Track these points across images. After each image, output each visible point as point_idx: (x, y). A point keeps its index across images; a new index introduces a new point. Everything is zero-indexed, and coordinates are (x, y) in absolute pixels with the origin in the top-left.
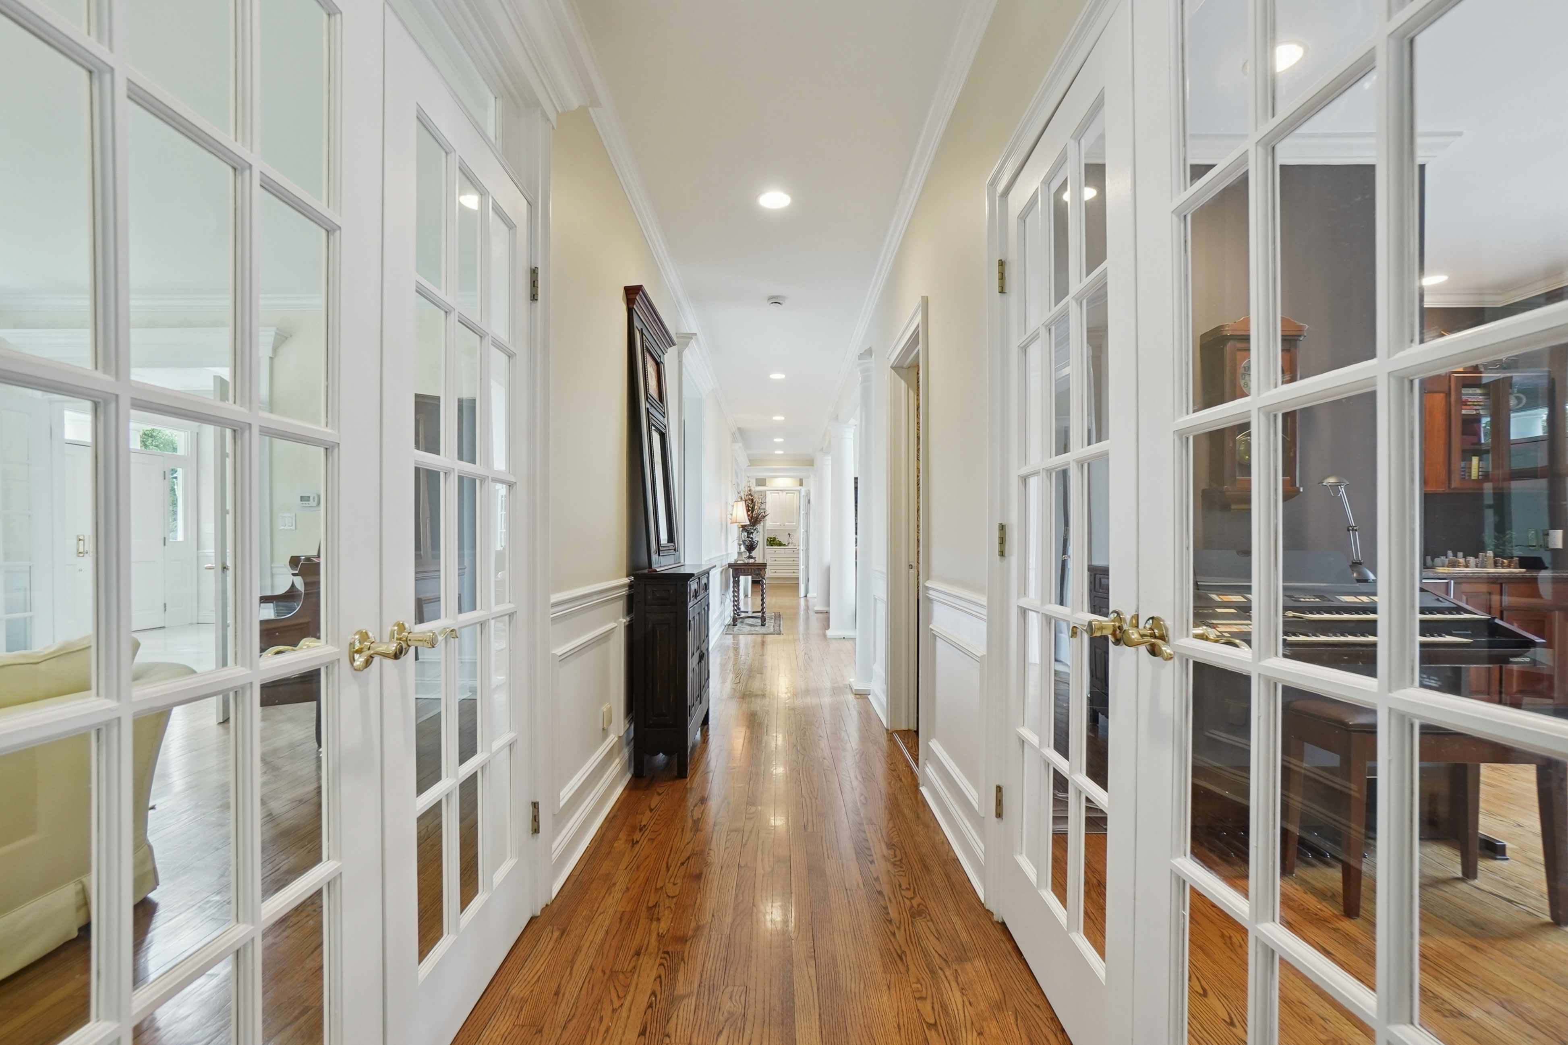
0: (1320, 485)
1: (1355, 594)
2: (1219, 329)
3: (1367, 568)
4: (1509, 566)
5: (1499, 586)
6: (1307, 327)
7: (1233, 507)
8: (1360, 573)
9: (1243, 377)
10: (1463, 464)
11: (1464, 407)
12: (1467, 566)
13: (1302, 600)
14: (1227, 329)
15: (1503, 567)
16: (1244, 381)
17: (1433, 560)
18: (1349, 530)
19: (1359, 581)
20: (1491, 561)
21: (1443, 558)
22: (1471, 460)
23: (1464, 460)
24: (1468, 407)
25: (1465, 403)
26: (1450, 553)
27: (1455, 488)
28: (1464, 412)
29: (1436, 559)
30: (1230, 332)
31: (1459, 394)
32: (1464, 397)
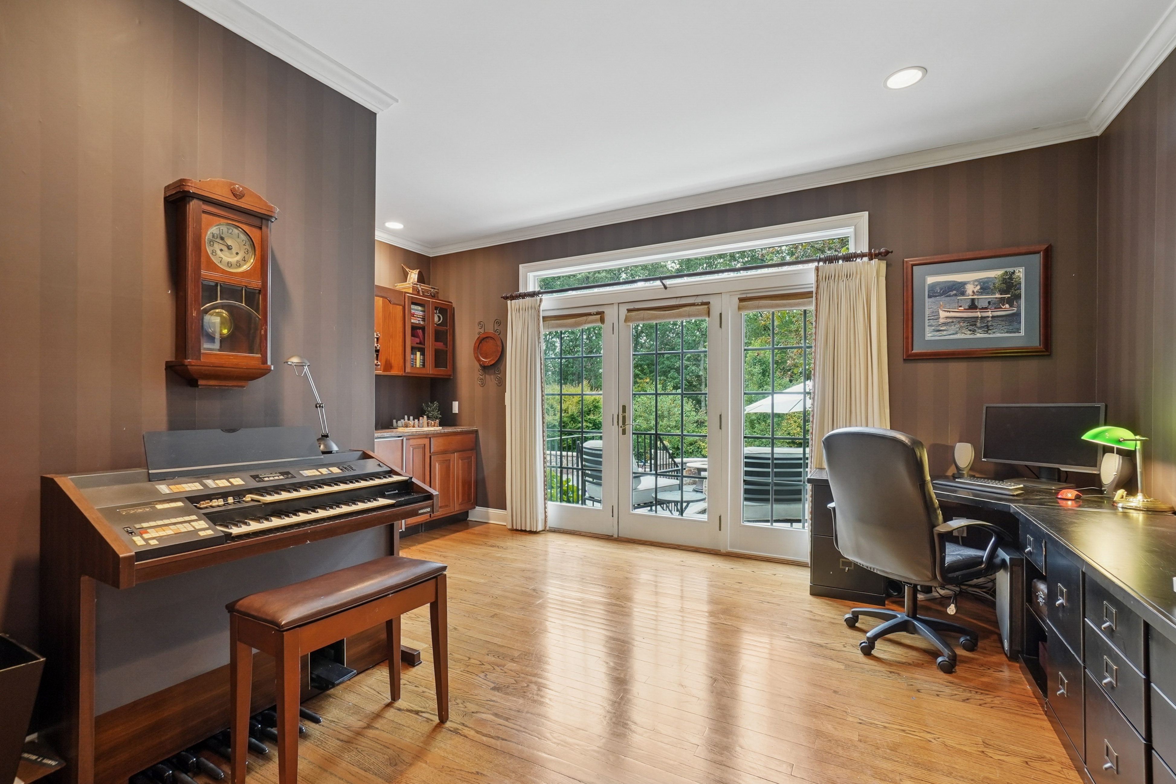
0: (286, 364)
1: (317, 466)
2: (181, 182)
3: (334, 442)
4: (434, 426)
5: (429, 439)
6: (278, 210)
7: (201, 382)
8: (326, 446)
9: (212, 243)
10: (412, 356)
11: (412, 318)
12: (414, 427)
13: (266, 479)
14: (190, 185)
15: (432, 426)
16: (212, 248)
17: (397, 422)
18: (316, 407)
19: (324, 453)
20: (425, 424)
21: (402, 420)
22: (416, 354)
23: (412, 354)
24: (415, 318)
25: (413, 315)
26: (406, 417)
27: (408, 373)
28: (412, 321)
29: (399, 422)
30: (193, 189)
31: (410, 309)
32: (413, 311)
